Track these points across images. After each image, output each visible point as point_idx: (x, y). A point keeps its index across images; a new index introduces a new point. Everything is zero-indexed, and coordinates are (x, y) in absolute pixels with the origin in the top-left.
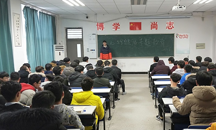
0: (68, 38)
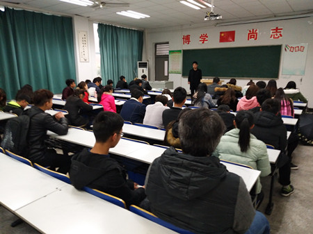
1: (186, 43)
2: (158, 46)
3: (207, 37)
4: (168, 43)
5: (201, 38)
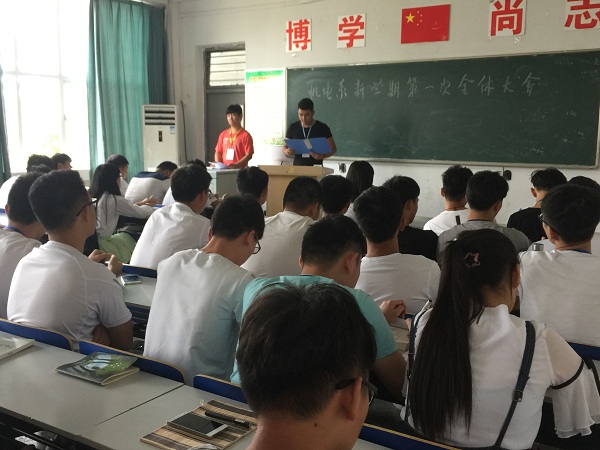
1: (297, 46)
2: (215, 58)
3: (362, 26)
4: (240, 47)
5: (344, 28)
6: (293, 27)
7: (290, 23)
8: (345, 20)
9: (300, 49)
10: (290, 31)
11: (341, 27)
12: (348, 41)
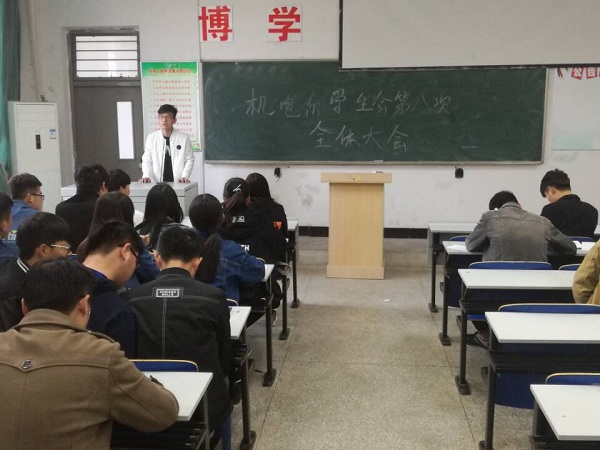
0: (80, 75)
1: (215, 36)
2: (83, 44)
3: (298, 18)
5: (275, 20)
6: (208, 14)
7: (204, 9)
8: (276, 10)
9: (218, 39)
10: (203, 18)
11: (271, 18)
12: (281, 34)
